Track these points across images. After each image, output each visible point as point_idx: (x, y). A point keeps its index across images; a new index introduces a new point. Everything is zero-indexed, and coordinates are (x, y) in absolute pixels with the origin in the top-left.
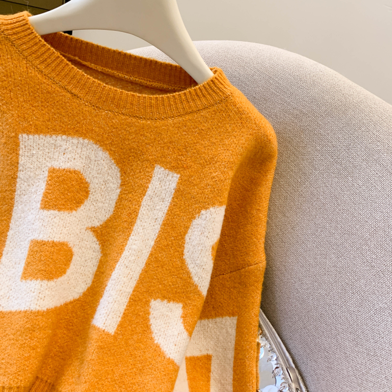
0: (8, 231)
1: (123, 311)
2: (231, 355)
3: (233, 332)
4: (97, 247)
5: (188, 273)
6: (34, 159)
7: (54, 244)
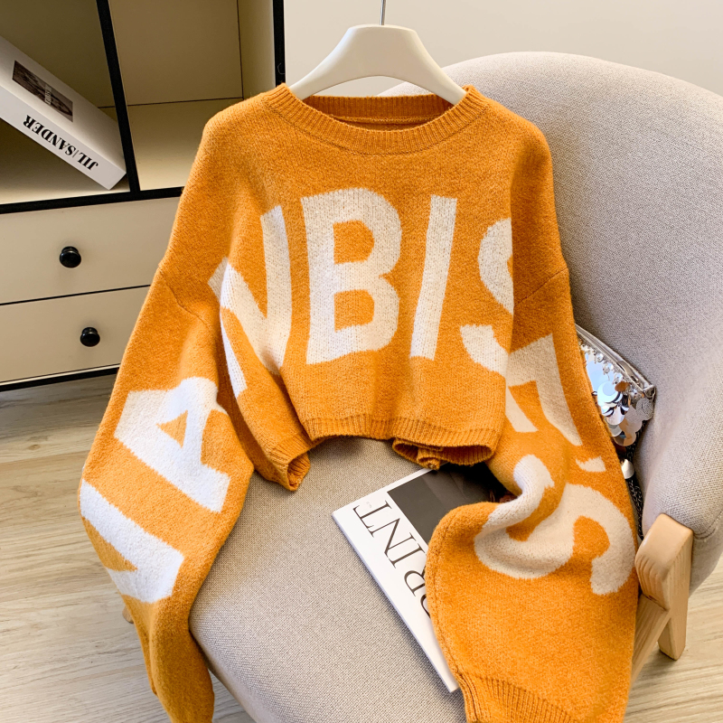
0: (309, 294)
1: (436, 340)
2: (555, 372)
3: (551, 350)
4: (394, 292)
5: (490, 294)
6: (318, 219)
7: (356, 293)
